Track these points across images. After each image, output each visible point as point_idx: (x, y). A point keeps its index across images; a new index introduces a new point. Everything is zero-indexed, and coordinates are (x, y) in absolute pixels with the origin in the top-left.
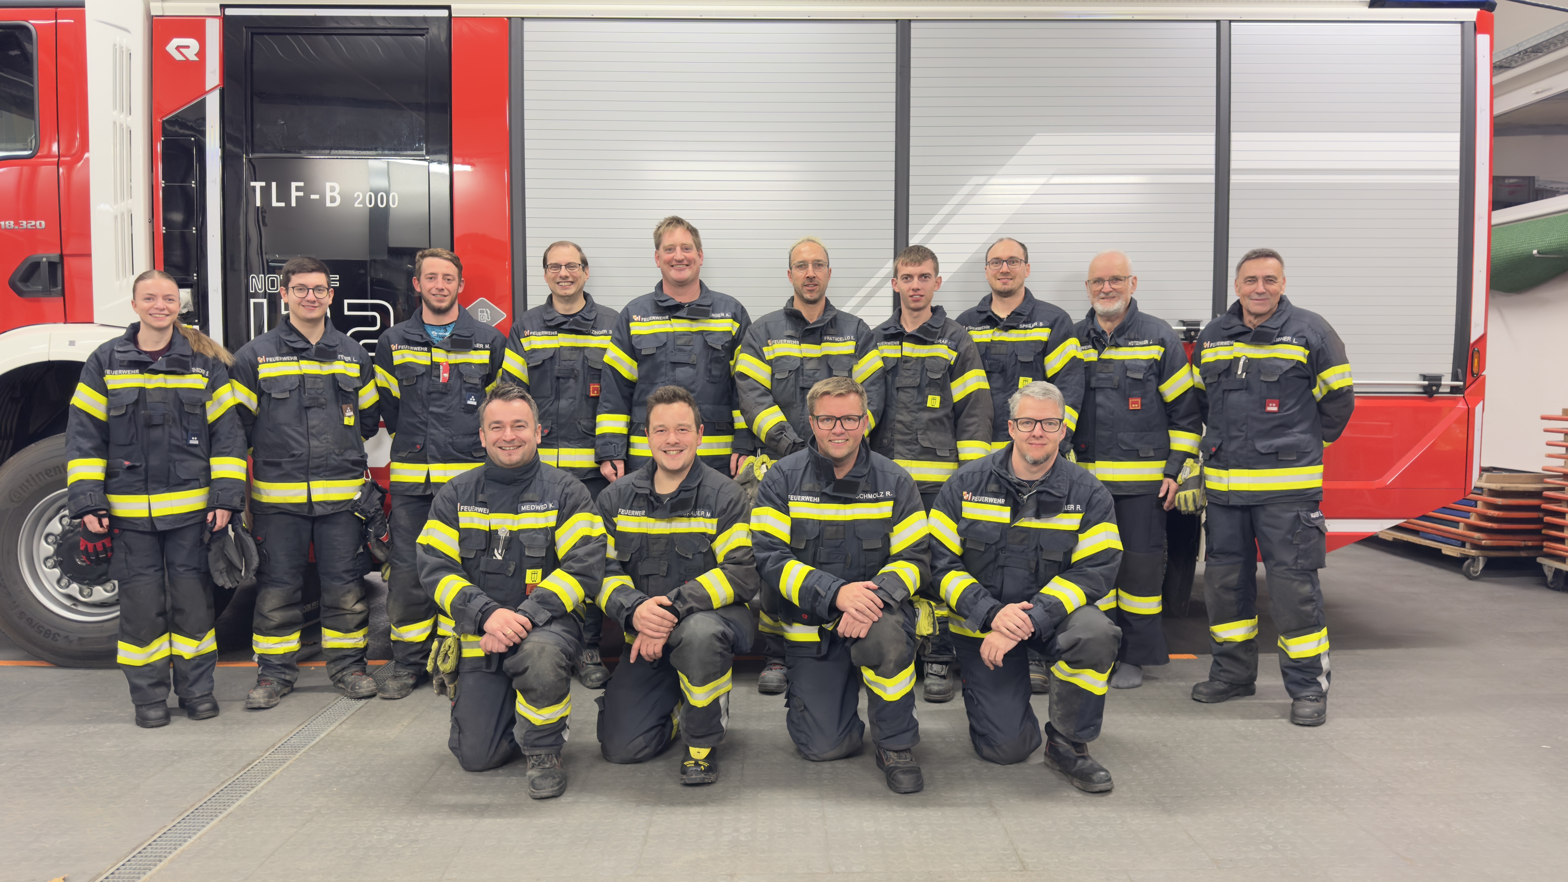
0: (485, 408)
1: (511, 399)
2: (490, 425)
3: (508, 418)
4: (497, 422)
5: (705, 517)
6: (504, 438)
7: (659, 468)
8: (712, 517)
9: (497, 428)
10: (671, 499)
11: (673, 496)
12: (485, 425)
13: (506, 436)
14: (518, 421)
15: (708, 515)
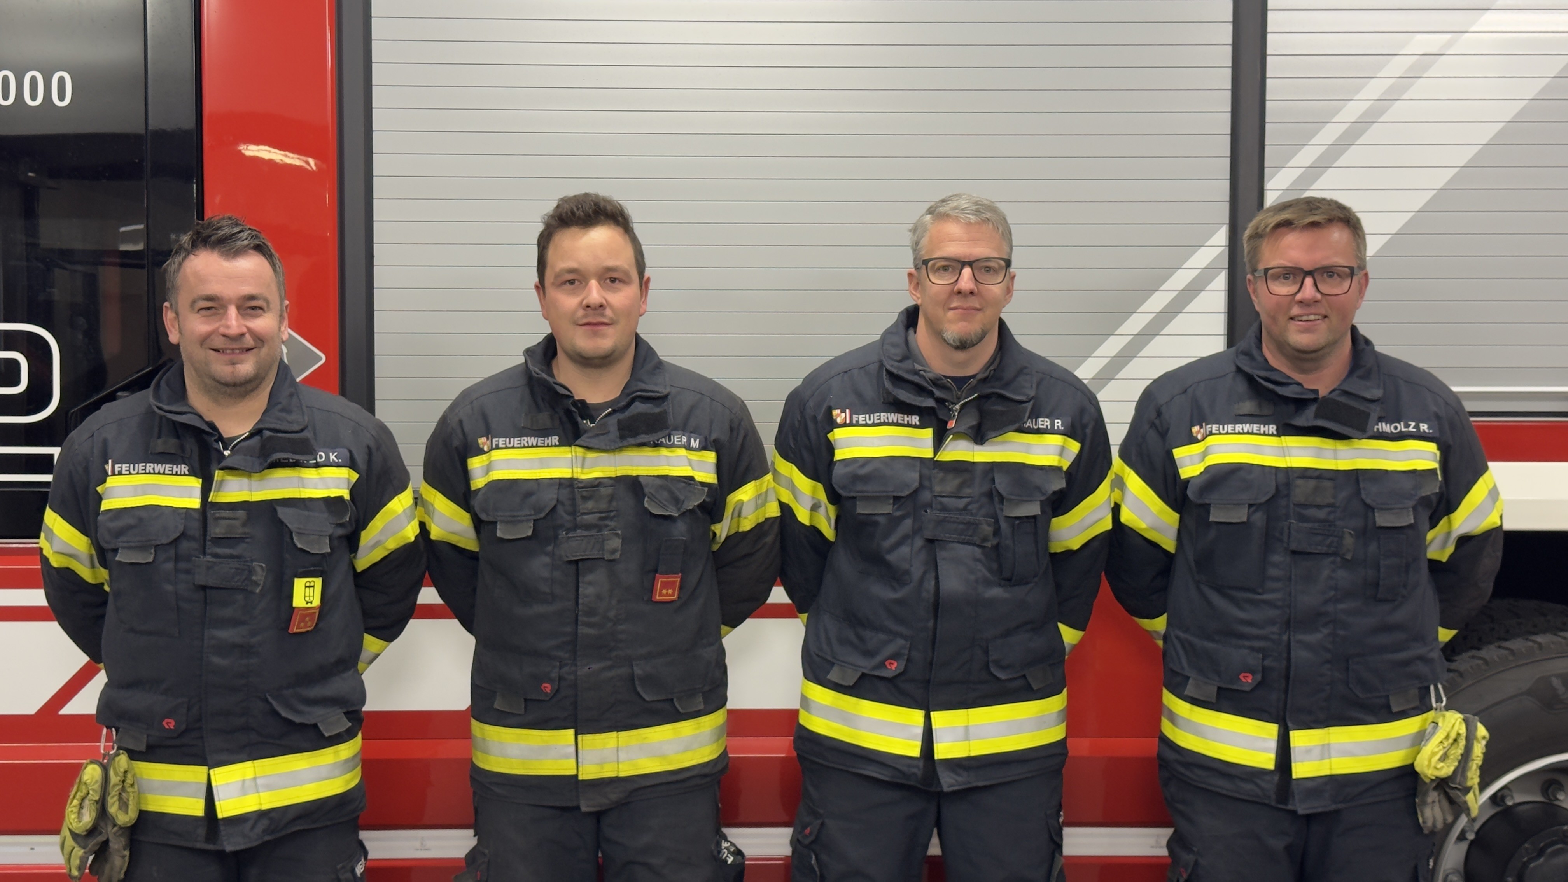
0: (180, 264)
1: (237, 253)
2: (194, 302)
3: (230, 290)
4: (210, 298)
5: (688, 448)
6: (222, 330)
7: (560, 354)
8: (704, 448)
9: (208, 309)
10: (614, 411)
11: (617, 407)
12: (183, 299)
13: (228, 327)
14: (252, 298)
15: (695, 443)
